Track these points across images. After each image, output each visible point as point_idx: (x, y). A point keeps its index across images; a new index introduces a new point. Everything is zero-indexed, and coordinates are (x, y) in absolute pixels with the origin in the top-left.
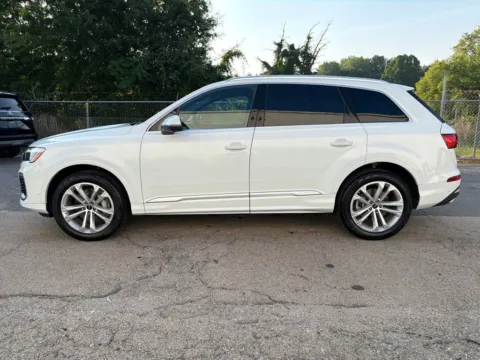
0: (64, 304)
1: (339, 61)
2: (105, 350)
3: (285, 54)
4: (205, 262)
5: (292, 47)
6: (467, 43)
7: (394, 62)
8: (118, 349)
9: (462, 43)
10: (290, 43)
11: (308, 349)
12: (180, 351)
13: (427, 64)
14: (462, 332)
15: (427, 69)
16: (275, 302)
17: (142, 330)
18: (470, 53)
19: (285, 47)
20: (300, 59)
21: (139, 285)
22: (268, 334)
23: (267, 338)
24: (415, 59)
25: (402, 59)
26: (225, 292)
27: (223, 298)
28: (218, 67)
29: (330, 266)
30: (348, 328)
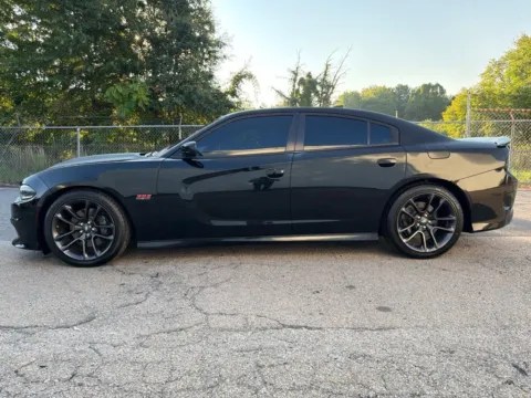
0: (20, 335)
1: (360, 91)
2: (64, 387)
3: (302, 81)
4: (203, 287)
5: (309, 75)
6: (495, 70)
7: (419, 91)
8: (80, 385)
9: (490, 70)
10: (307, 72)
11: (322, 378)
12: (160, 384)
13: (454, 94)
14: (510, 352)
15: (454, 98)
16: (284, 326)
17: (116, 362)
18: (498, 80)
19: (302, 75)
20: (319, 88)
21: (119, 314)
22: (274, 362)
23: (272, 366)
24: (441, 87)
25: (427, 87)
26: (224, 317)
27: (222, 325)
28: (227, 93)
29: (351, 287)
30: (372, 352)
